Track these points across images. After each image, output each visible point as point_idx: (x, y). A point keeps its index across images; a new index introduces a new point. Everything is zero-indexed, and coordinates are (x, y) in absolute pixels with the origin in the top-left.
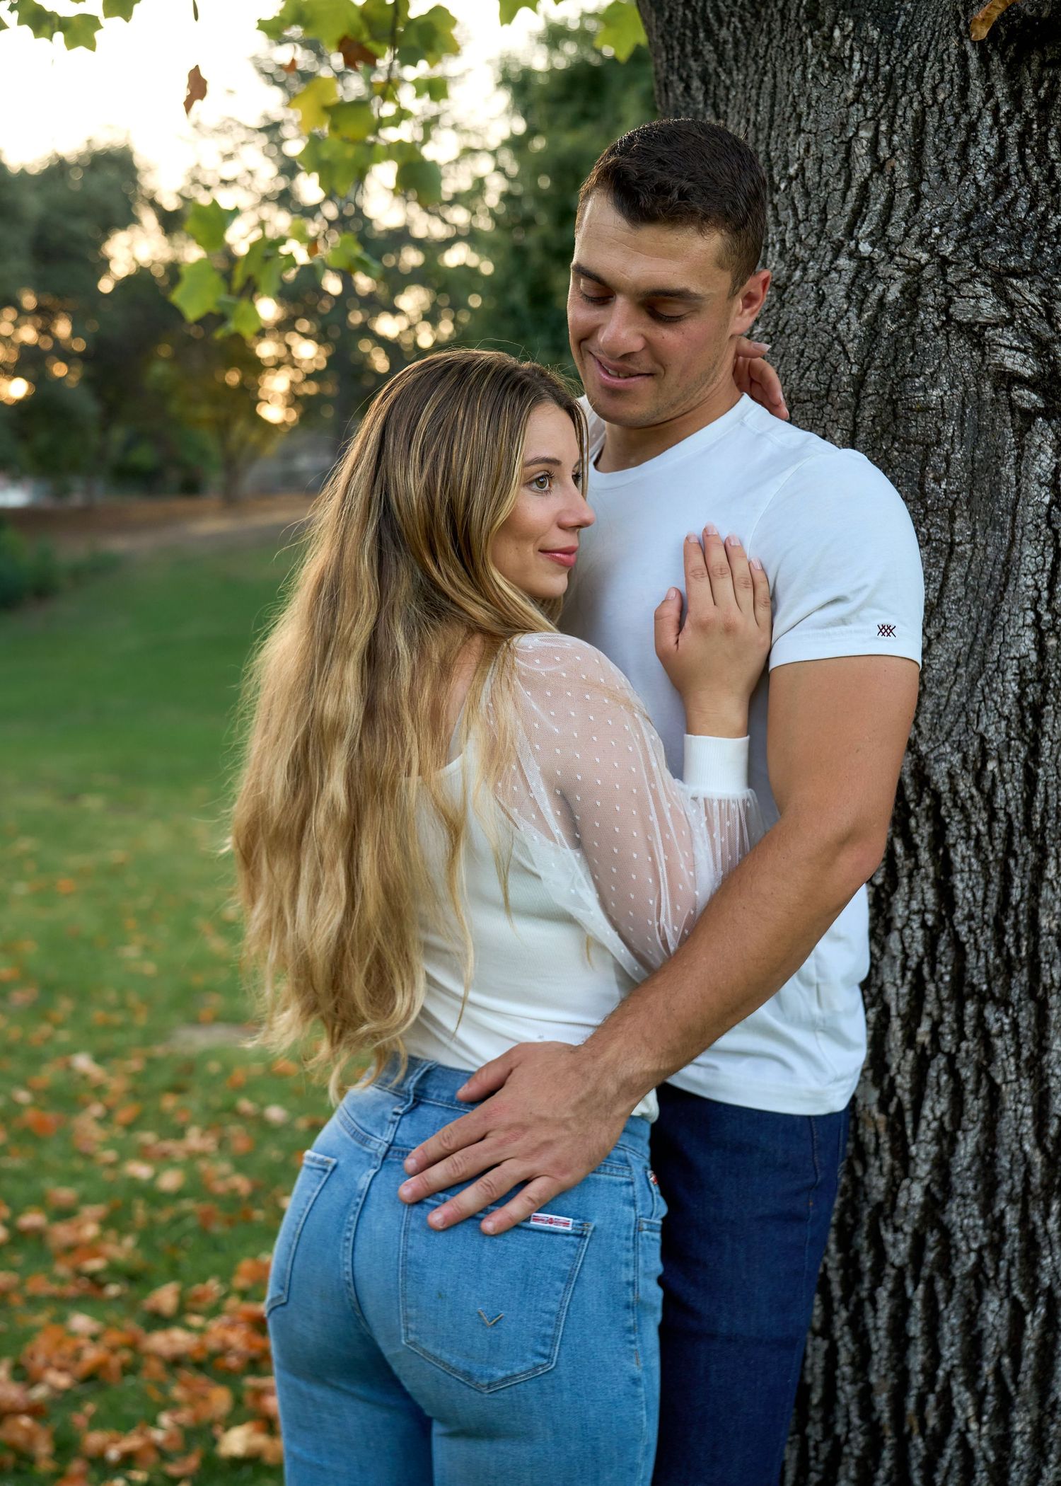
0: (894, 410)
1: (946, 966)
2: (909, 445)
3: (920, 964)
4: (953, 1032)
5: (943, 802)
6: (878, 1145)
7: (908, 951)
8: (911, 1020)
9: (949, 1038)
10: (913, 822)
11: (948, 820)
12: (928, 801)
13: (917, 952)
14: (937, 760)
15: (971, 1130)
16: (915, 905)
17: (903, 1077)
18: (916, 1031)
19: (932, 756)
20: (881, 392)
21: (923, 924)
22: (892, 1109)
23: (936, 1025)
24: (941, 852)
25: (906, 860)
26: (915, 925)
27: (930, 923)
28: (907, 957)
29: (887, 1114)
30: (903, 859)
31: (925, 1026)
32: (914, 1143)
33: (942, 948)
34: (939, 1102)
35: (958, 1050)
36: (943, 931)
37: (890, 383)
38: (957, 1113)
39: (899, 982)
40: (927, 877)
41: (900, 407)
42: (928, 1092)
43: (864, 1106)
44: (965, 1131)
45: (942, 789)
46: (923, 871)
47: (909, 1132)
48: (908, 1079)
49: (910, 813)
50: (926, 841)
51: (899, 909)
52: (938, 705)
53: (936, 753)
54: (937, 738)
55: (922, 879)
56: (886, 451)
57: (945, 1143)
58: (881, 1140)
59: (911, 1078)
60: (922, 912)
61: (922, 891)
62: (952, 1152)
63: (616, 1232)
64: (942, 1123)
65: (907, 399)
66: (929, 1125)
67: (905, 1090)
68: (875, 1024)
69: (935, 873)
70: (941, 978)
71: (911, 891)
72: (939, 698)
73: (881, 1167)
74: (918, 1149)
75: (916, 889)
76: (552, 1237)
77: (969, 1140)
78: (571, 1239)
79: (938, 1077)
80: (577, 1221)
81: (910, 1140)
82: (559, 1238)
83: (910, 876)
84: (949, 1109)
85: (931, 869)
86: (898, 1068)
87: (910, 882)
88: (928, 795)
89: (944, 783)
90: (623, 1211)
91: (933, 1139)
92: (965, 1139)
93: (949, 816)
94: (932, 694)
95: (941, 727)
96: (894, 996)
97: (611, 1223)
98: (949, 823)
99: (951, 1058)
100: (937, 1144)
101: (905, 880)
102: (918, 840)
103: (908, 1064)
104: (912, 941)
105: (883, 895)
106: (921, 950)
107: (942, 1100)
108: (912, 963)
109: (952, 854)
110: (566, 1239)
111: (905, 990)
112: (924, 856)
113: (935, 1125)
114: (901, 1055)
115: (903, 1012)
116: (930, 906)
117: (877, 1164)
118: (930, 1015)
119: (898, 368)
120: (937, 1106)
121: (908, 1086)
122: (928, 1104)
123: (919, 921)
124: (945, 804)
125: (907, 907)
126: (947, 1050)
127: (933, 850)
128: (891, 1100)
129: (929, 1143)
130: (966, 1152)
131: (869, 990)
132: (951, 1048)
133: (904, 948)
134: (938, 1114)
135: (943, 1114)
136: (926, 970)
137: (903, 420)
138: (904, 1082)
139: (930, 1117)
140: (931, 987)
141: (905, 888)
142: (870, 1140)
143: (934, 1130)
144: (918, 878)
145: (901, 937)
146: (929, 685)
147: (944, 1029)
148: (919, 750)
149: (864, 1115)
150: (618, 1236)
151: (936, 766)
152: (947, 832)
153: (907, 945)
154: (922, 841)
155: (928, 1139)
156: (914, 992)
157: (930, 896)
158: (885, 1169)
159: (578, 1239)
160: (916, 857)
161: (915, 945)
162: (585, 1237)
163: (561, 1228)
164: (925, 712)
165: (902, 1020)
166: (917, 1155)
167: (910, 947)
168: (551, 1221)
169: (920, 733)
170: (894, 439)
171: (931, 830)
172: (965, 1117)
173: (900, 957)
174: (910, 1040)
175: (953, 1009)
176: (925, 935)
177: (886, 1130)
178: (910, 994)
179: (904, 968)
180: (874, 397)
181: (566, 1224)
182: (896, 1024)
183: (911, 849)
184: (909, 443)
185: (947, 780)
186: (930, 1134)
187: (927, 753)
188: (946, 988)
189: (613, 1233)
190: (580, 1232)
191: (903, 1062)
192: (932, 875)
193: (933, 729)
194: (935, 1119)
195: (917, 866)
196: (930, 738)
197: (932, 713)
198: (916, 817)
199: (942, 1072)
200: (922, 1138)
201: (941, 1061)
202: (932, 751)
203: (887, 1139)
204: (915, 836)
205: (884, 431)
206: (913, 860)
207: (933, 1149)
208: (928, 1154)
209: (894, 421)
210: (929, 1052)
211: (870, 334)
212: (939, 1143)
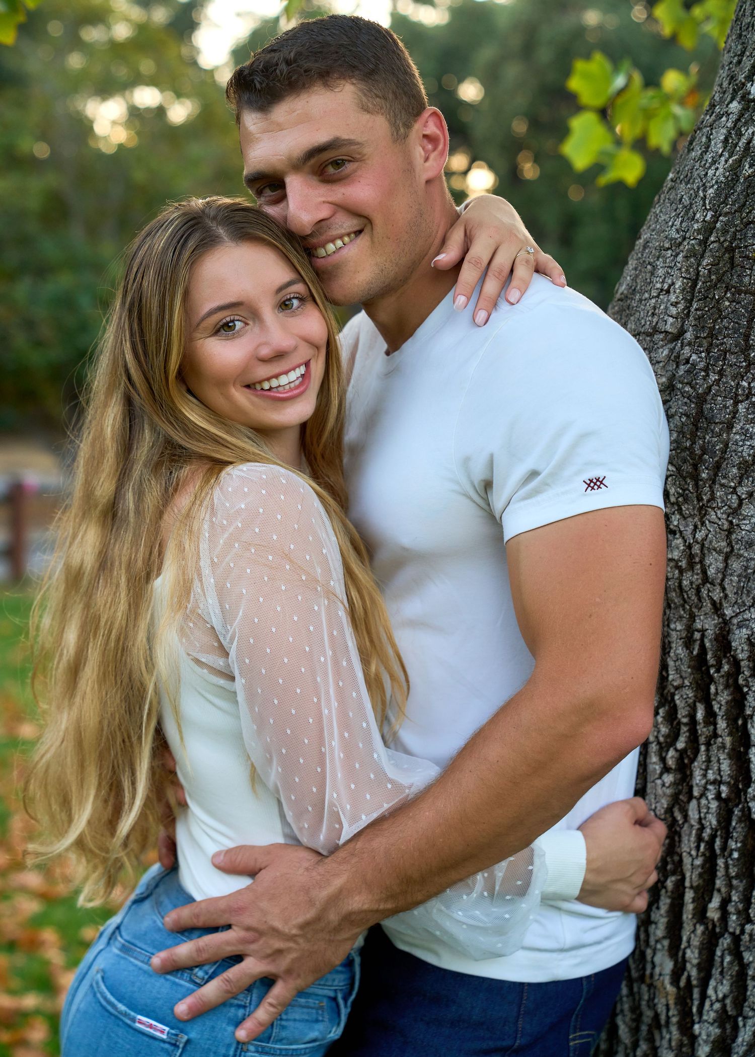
0: (732, 258)
1: (736, 842)
2: (740, 294)
3: (713, 837)
4: (738, 913)
5: (742, 671)
6: (668, 1017)
7: (703, 822)
8: (705, 892)
9: (734, 917)
10: (713, 689)
11: (745, 689)
12: (726, 668)
13: (711, 824)
14: (740, 626)
15: (750, 1018)
16: (711, 775)
17: (692, 952)
18: (707, 905)
19: (735, 621)
20: (722, 239)
21: (718, 797)
22: (682, 983)
23: (725, 902)
24: (740, 722)
25: (705, 727)
26: (711, 796)
27: (723, 795)
28: (702, 828)
29: (678, 988)
30: (702, 725)
31: (715, 903)
32: (699, 1022)
33: (734, 824)
34: (722, 983)
35: (743, 932)
36: (737, 806)
37: (733, 230)
38: (741, 998)
39: (694, 853)
40: (723, 747)
41: (737, 255)
42: (714, 971)
43: (660, 975)
44: (745, 1018)
45: (740, 656)
46: (720, 740)
47: (694, 1010)
48: (697, 951)
49: (711, 679)
50: (723, 708)
51: (698, 778)
52: (747, 568)
53: (740, 618)
54: (743, 602)
55: (719, 748)
56: (718, 301)
57: (728, 1026)
58: (671, 1013)
59: (700, 953)
60: (717, 783)
61: (719, 760)
62: (734, 1038)
63: (214, 1049)
64: (724, 1006)
65: (746, 247)
66: (712, 1005)
67: (693, 966)
68: (672, 892)
69: (732, 744)
70: (731, 854)
71: (708, 760)
72: (747, 561)
73: (670, 1040)
74: (700, 1028)
75: (712, 759)
76: (151, 1041)
77: (748, 1028)
78: (167, 1046)
79: (722, 957)
80: (173, 1032)
81: (696, 1018)
82: (157, 1043)
83: (708, 745)
84: (731, 992)
85: (728, 740)
86: (689, 941)
87: (708, 750)
88: (728, 663)
89: (742, 651)
90: (225, 1030)
91: (715, 1021)
92: (744, 1025)
93: (747, 686)
94: (739, 556)
95: (748, 592)
96: (689, 867)
97: (209, 1039)
98: (747, 693)
99: (737, 939)
100: (719, 1027)
101: (703, 748)
102: (716, 707)
103: (697, 939)
104: (707, 813)
105: (686, 761)
106: (714, 822)
107: (725, 982)
108: (706, 835)
109: (749, 726)
110: (162, 1045)
111: (698, 862)
112: (722, 724)
113: (717, 1006)
114: (692, 928)
115: (695, 884)
116: (726, 778)
117: (668, 1036)
118: (719, 891)
119: (744, 215)
120: (720, 987)
121: (695, 962)
122: (712, 983)
123: (714, 792)
124: (743, 673)
125: (705, 776)
126: (731, 930)
127: (732, 720)
128: (682, 974)
129: (712, 1024)
130: (743, 1041)
131: (672, 857)
132: (735, 929)
133: (700, 819)
134: (721, 995)
135: (725, 997)
136: (718, 843)
137: (739, 268)
138: (692, 956)
139: (714, 998)
140: (721, 862)
141: (702, 757)
142: (662, 1011)
143: (716, 1012)
144: (714, 747)
145: (699, 806)
146: (736, 547)
147: (731, 908)
148: (724, 614)
149: (658, 984)
150: (215, 1053)
151: (737, 632)
152: (746, 702)
153: (702, 815)
154: (720, 708)
155: (711, 1020)
156: (707, 865)
157: (726, 766)
158: (673, 1044)
159: (172, 1048)
160: (715, 724)
161: (710, 816)
162: (178, 1047)
163: (158, 1034)
164: (731, 575)
165: (695, 892)
166: (700, 1034)
167: (705, 818)
168: (151, 1026)
169: (726, 596)
170: (727, 289)
171: (729, 698)
172: (746, 1004)
173: (697, 826)
174: (701, 914)
175: (741, 889)
176: (719, 807)
177: (676, 1004)
178: (703, 866)
179: (699, 839)
180: (715, 245)
181: (162, 1032)
182: (689, 895)
183: (711, 716)
184: (739, 292)
185: (746, 648)
186: (712, 1015)
187: (732, 617)
188: (734, 866)
189: (209, 1049)
190: (173, 1042)
191: (692, 935)
192: (728, 745)
193: (739, 591)
194: (717, 1000)
195: (715, 735)
196: (736, 603)
197: (739, 576)
198: (715, 683)
199: (726, 952)
200: (705, 1017)
201: (725, 942)
202: (737, 615)
203: (676, 1013)
204: (714, 703)
205: (719, 280)
206: (711, 728)
207: (715, 1031)
208: (708, 1036)
209: (732, 269)
210: (718, 930)
211: (733, 179)
212: (722, 1026)
